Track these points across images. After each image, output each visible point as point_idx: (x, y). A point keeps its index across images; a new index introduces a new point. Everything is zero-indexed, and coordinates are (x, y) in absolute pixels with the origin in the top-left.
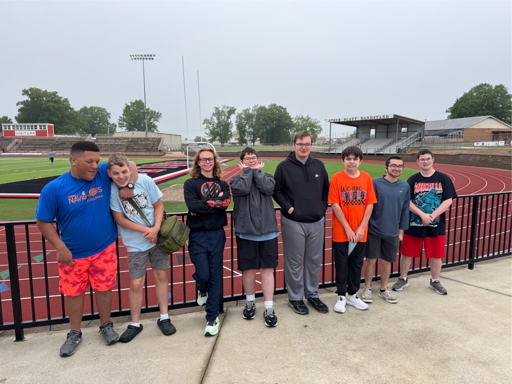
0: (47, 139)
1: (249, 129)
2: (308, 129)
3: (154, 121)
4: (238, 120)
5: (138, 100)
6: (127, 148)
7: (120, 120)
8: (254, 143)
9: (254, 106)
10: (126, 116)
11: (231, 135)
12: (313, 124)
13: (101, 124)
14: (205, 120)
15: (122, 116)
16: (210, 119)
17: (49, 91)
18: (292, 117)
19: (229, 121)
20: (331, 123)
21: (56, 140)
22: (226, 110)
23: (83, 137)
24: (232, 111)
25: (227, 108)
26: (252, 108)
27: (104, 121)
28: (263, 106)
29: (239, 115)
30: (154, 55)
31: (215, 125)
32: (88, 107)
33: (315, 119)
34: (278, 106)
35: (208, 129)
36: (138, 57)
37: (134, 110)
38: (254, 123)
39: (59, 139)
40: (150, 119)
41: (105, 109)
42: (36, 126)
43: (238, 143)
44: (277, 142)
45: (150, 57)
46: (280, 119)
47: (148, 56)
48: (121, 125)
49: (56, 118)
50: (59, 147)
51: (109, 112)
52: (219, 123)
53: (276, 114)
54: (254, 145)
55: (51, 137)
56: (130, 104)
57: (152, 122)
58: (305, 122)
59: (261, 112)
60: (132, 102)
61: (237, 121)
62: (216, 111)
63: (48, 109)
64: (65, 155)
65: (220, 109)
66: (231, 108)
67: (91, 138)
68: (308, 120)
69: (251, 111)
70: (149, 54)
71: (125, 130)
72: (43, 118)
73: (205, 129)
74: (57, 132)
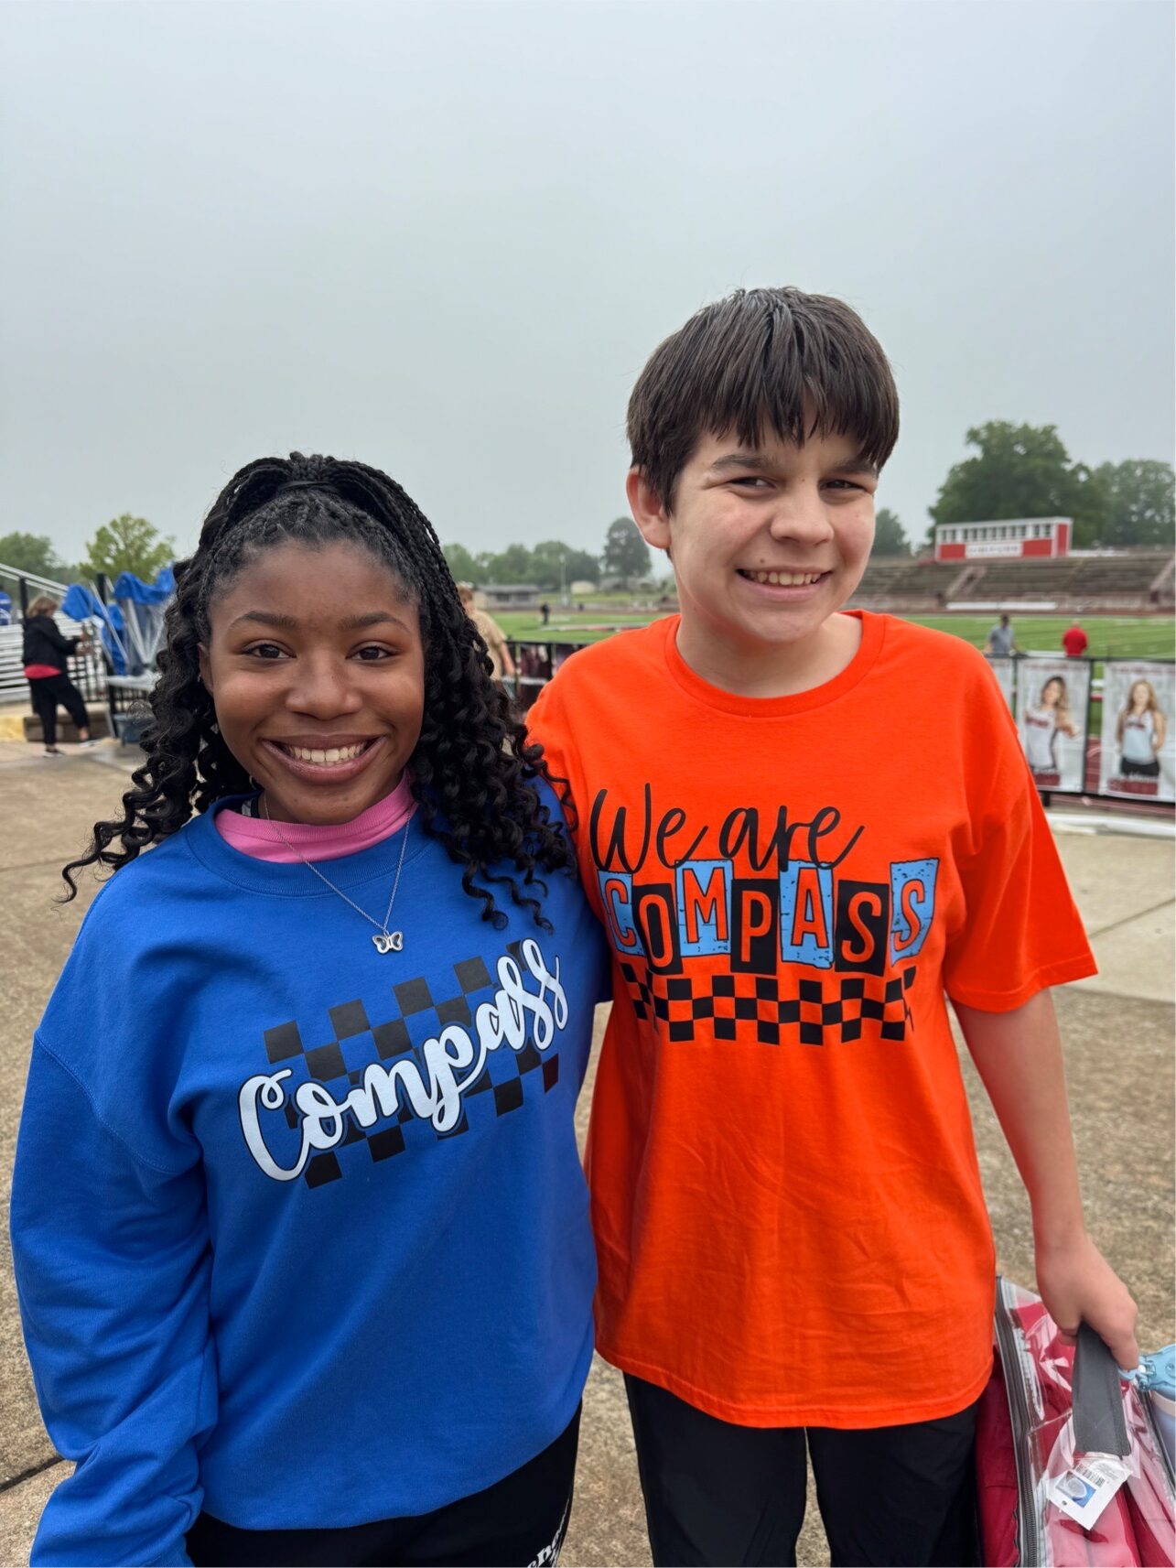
0: (1051, 563)
13: (1150, 512)
17: (1033, 426)
21: (1077, 567)
27: (1159, 503)
32: (1116, 462)
39: (1085, 564)
50: (1087, 586)
55: (1062, 557)
63: (1028, 479)
64: (1106, 609)
74: (1079, 542)
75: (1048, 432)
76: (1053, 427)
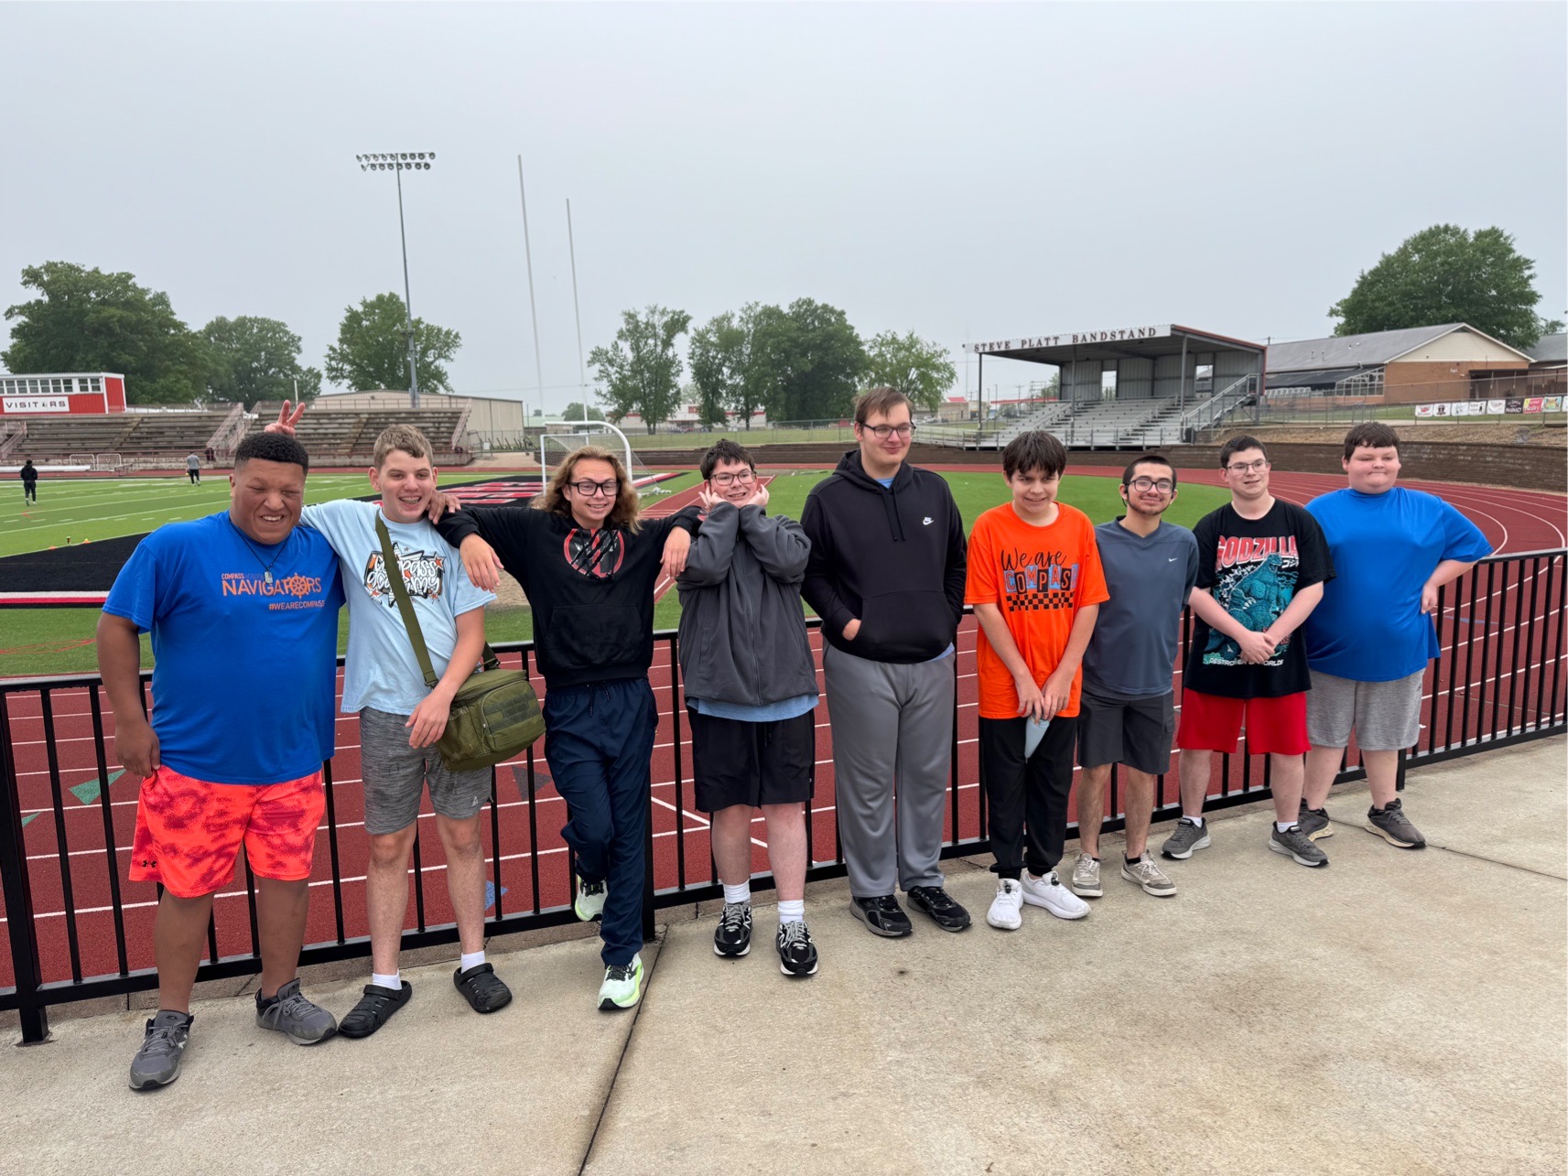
0: (105, 421)
1: (731, 378)
2: (913, 374)
3: (436, 359)
4: (698, 351)
5: (387, 295)
6: (355, 445)
7: (331, 359)
8: (747, 421)
9: (745, 306)
10: (349, 345)
11: (677, 399)
12: (928, 359)
13: (273, 370)
14: (594, 353)
15: (337, 345)
16: (610, 348)
17: (105, 271)
18: (862, 338)
19: (670, 353)
20: (981, 354)
21: (134, 424)
22: (659, 321)
23: (218, 413)
24: (677, 324)
25: (663, 313)
26: (740, 313)
27: (280, 361)
28: (772, 305)
29: (698, 334)
30: (432, 155)
31: (627, 367)
32: (232, 318)
33: (935, 344)
34: (820, 304)
35: (605, 380)
36: (381, 161)
37: (374, 327)
38: (745, 359)
39: (142, 422)
40: (424, 352)
41: (283, 324)
42: (68, 382)
43: (698, 422)
44: (818, 417)
45: (420, 161)
46: (825, 345)
47: (413, 156)
48: (334, 373)
49: (131, 355)
50: (144, 445)
51: (297, 334)
52: (639, 360)
53: (815, 328)
54: (748, 426)
55: (115, 414)
56: (360, 309)
57: (432, 363)
58: (902, 354)
59: (769, 325)
60: (368, 301)
61: (693, 353)
62: (628, 323)
63: (103, 329)
64: (162, 470)
65: (642, 318)
66: (674, 313)
67: (242, 415)
68: (913, 347)
69: (735, 323)
70: (416, 151)
71: (349, 388)
72: (90, 357)
73: (596, 379)
74: (135, 398)
75: (126, 279)
76: (127, 274)
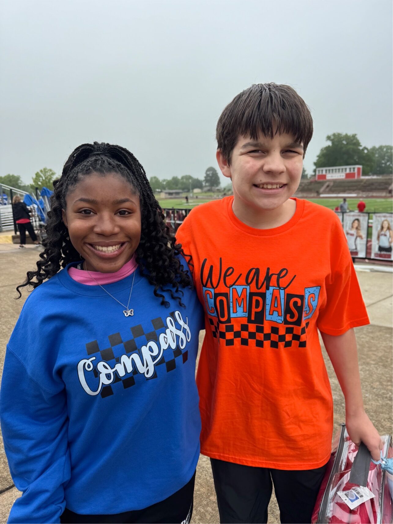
0: (355, 181)
13: (389, 163)
17: (349, 134)
21: (364, 182)
32: (377, 146)
50: (367, 188)
55: (359, 179)
74: (365, 173)
75: (354, 136)
76: (356, 135)
